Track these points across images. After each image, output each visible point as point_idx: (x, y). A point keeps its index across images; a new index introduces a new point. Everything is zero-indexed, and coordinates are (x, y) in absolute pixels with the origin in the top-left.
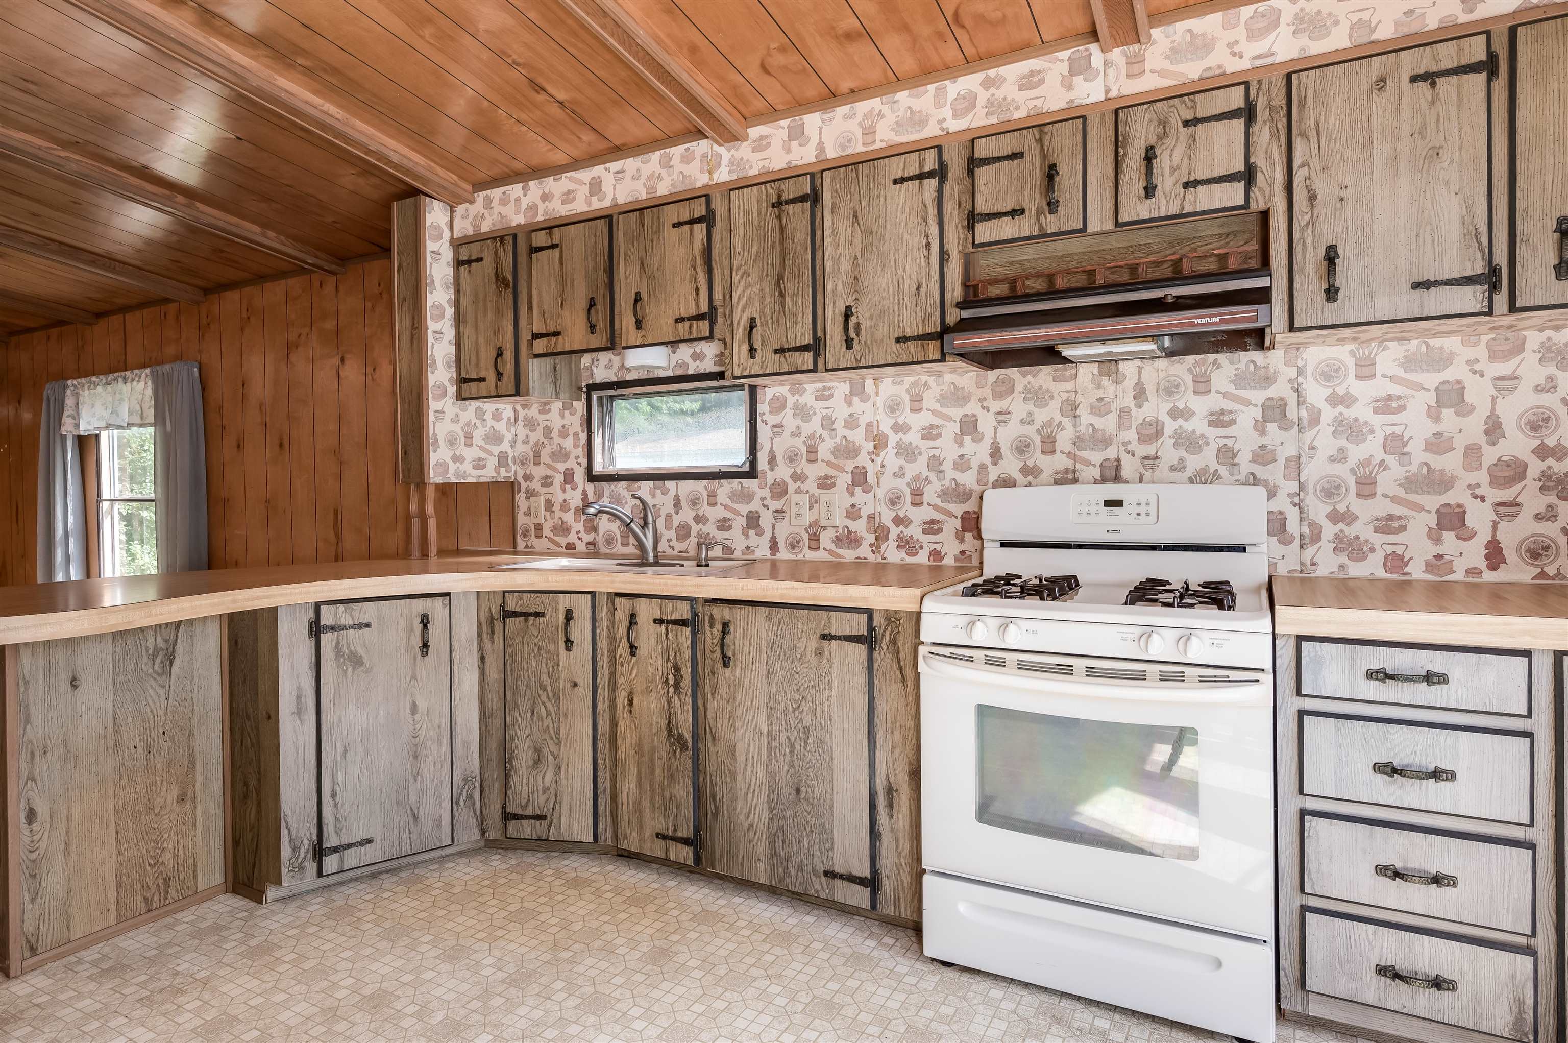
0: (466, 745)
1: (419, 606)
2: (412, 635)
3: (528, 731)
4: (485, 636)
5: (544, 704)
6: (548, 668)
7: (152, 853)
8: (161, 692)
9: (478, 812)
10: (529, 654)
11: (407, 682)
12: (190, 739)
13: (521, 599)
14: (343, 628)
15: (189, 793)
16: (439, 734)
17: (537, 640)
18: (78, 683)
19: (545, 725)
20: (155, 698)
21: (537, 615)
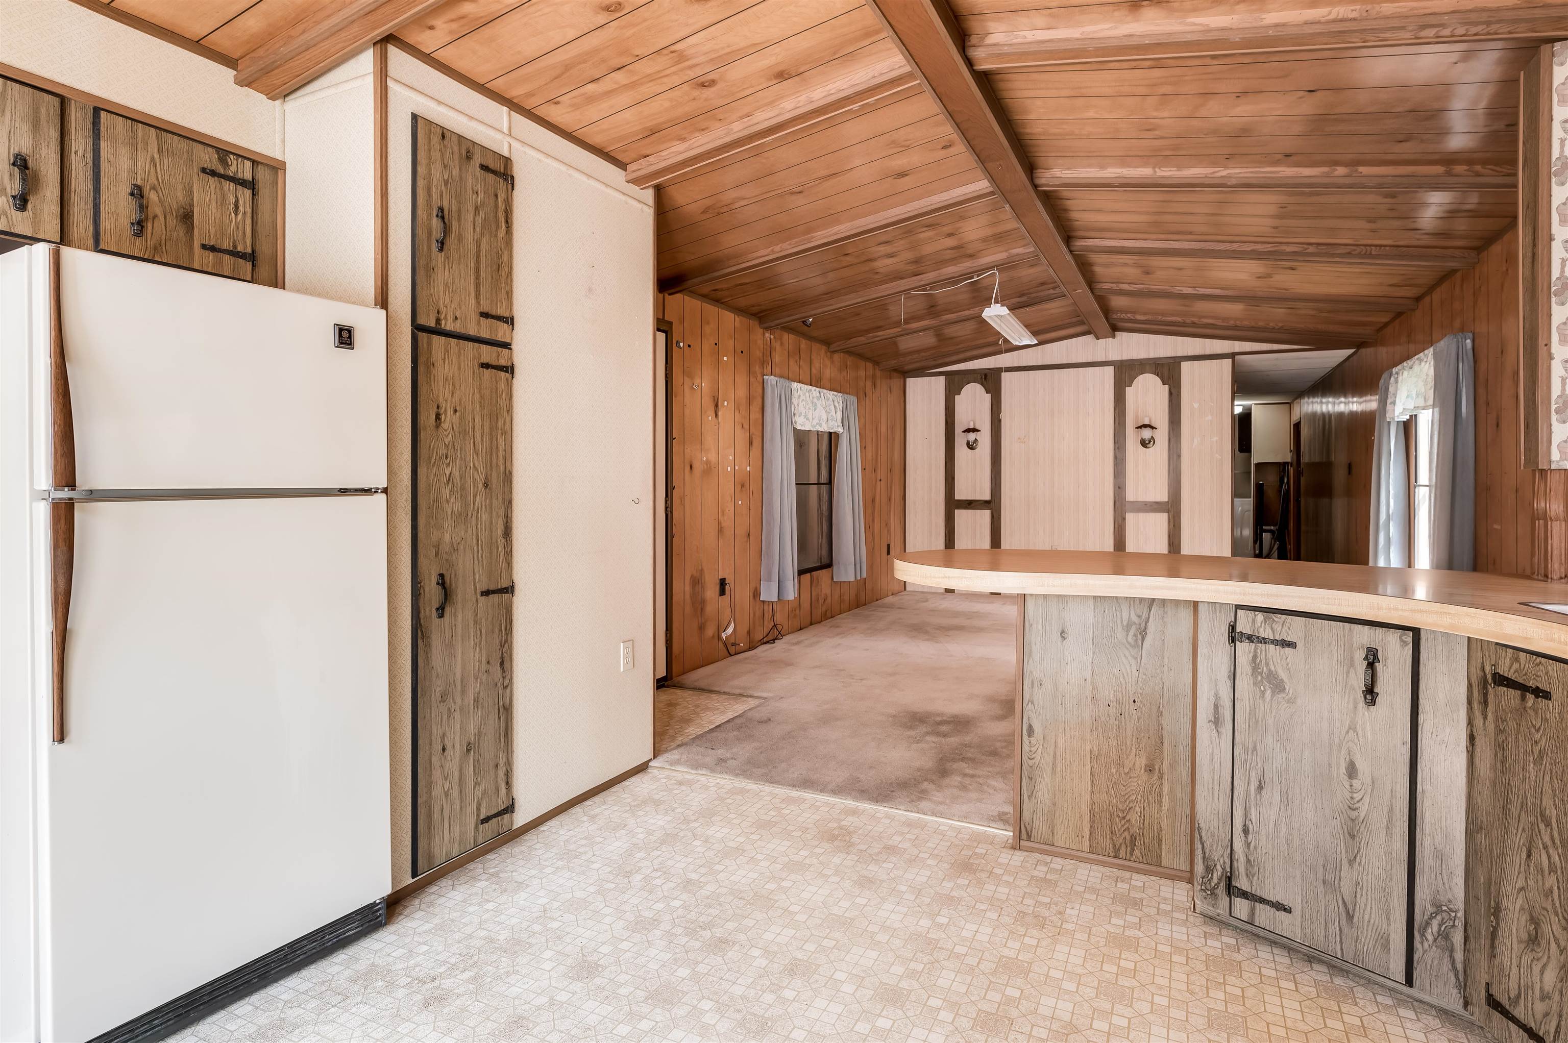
0: (1440, 855)
1: (1365, 636)
2: (1352, 671)
3: (1520, 883)
4: (1476, 706)
5: (1545, 847)
6: (1554, 791)
7: (1121, 807)
8: (1133, 662)
9: (1460, 966)
10: (1525, 753)
11: (1343, 732)
12: (1159, 716)
13: (1517, 660)
14: (1264, 641)
15: (1157, 767)
16: (1390, 820)
17: (1538, 736)
18: (1066, 635)
19: (1547, 885)
20: (1128, 667)
21: (1539, 693)
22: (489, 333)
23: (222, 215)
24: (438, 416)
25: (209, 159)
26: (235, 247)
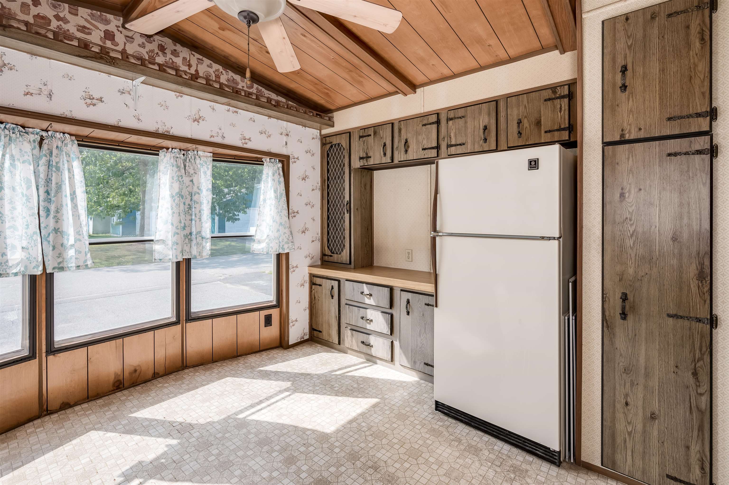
22: (699, 121)
23: (554, 115)
24: (622, 195)
25: (548, 94)
26: (560, 126)
